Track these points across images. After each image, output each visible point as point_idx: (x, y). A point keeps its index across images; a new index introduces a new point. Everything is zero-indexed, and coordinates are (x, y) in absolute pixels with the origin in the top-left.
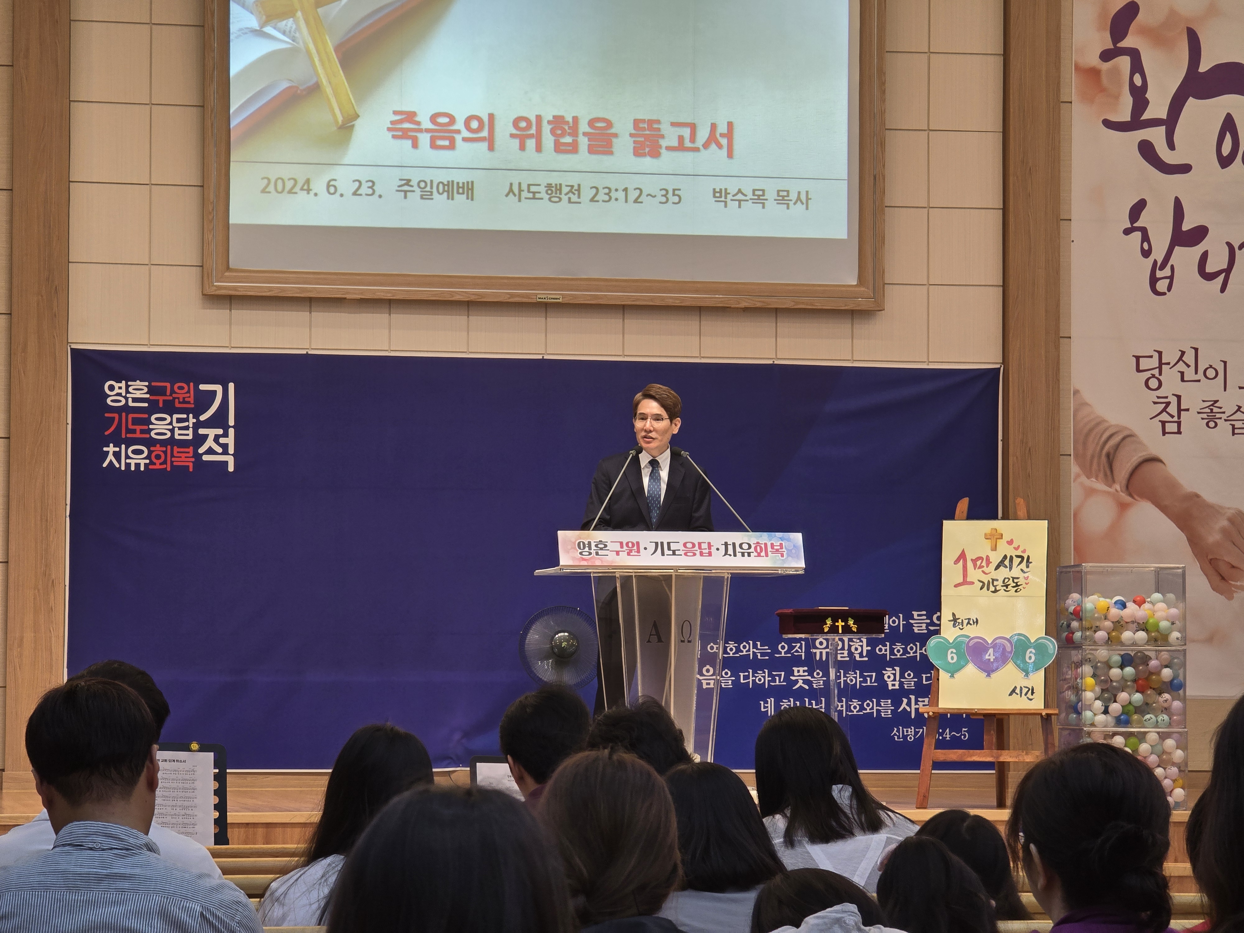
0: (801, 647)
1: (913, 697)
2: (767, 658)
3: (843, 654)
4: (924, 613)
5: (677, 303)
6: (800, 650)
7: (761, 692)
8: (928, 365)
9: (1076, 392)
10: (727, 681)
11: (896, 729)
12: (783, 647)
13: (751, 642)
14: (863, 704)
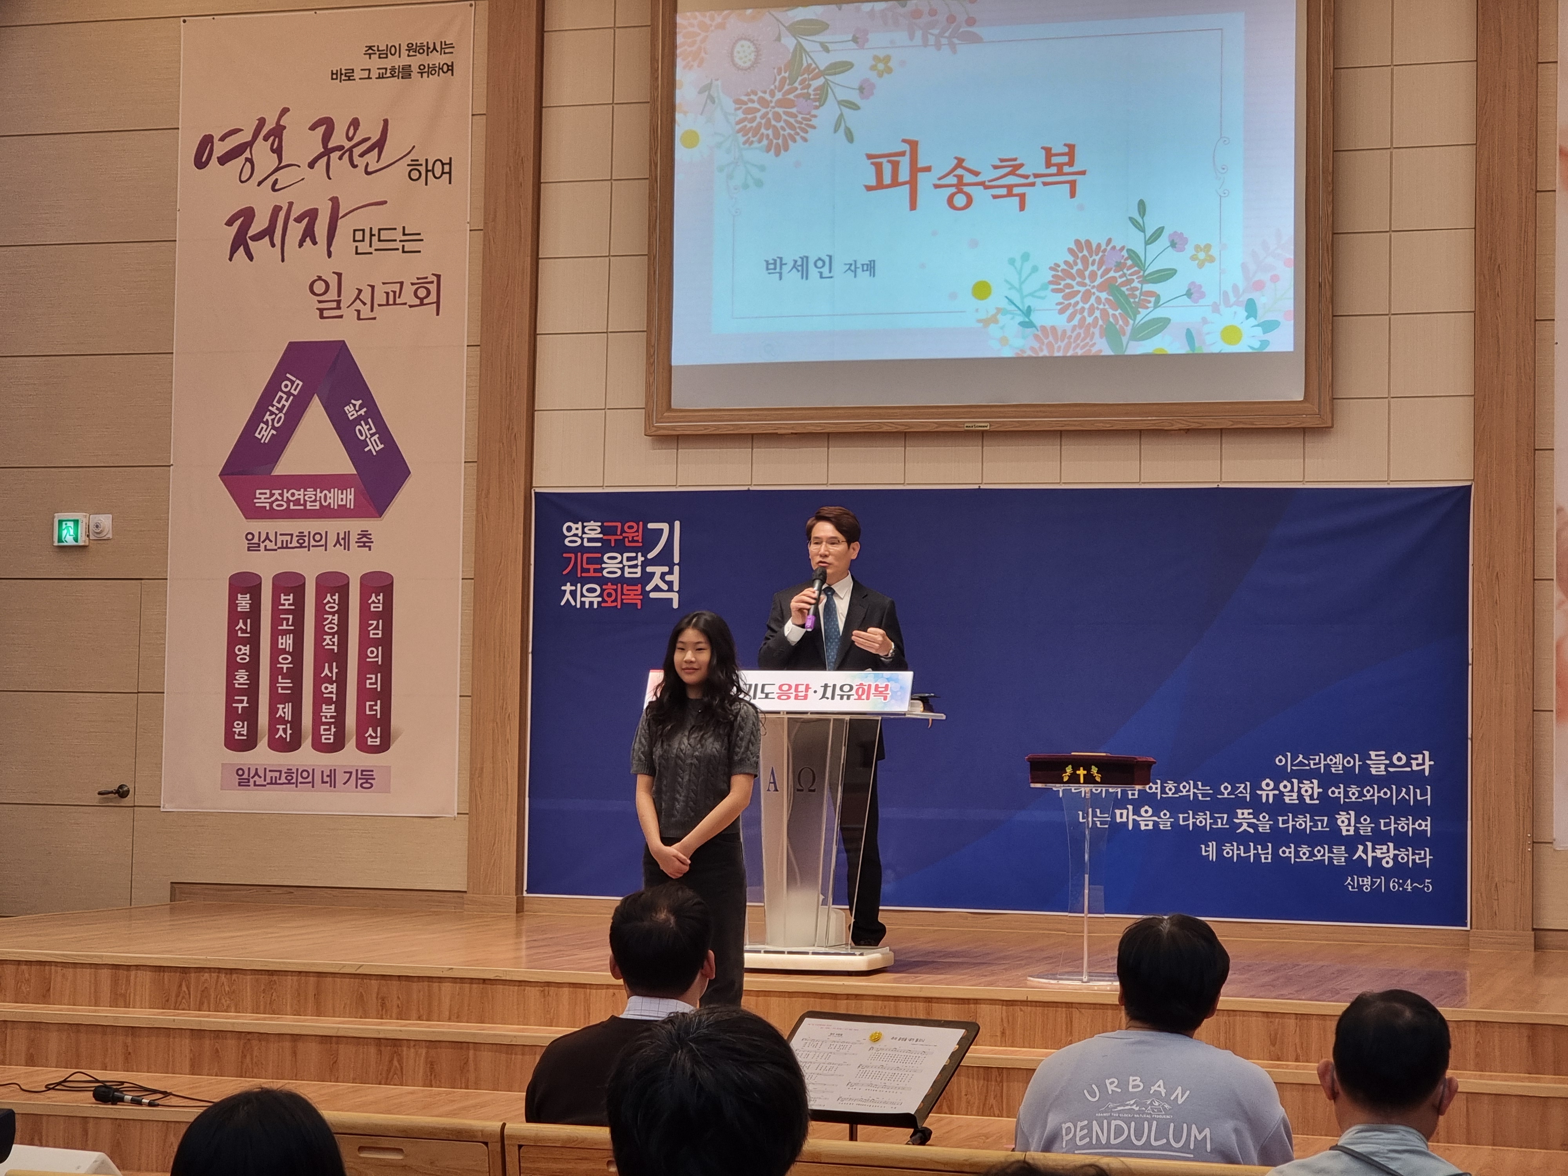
0: (1245, 788)
1: (1369, 844)
2: (1208, 799)
3: (1292, 796)
4: (1383, 753)
5: (1108, 427)
6: (1244, 792)
7: (1201, 835)
8: (1388, 484)
9: (1560, 510)
10: (1165, 822)
11: (1350, 878)
12: (1226, 788)
13: (1191, 782)
14: (1313, 850)
